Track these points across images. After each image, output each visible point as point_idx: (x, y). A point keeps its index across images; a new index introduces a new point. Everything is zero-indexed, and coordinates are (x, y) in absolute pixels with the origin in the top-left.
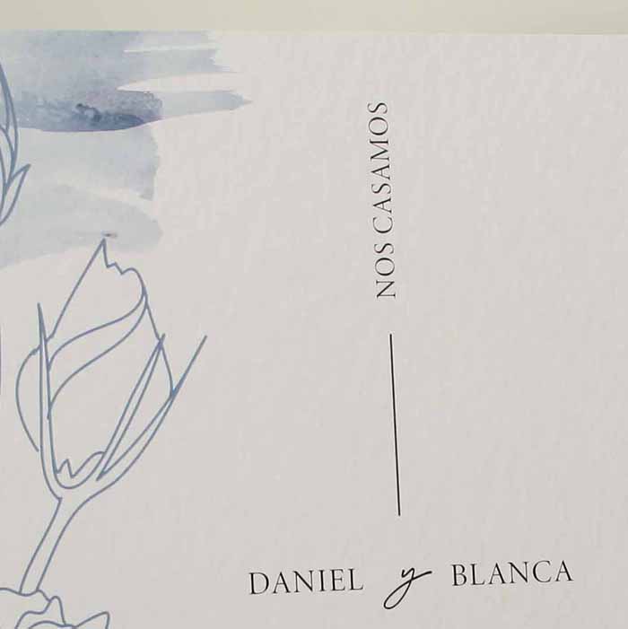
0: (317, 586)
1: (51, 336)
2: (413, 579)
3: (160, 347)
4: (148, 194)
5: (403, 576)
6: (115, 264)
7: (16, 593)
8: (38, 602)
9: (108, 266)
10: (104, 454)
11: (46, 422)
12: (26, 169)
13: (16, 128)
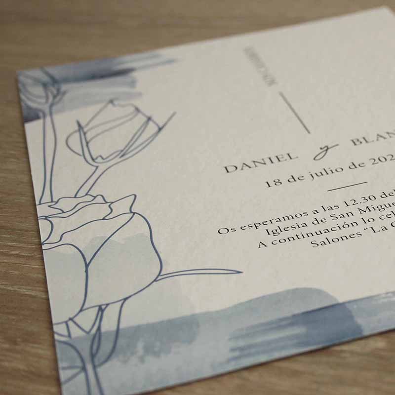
10: (122, 151)
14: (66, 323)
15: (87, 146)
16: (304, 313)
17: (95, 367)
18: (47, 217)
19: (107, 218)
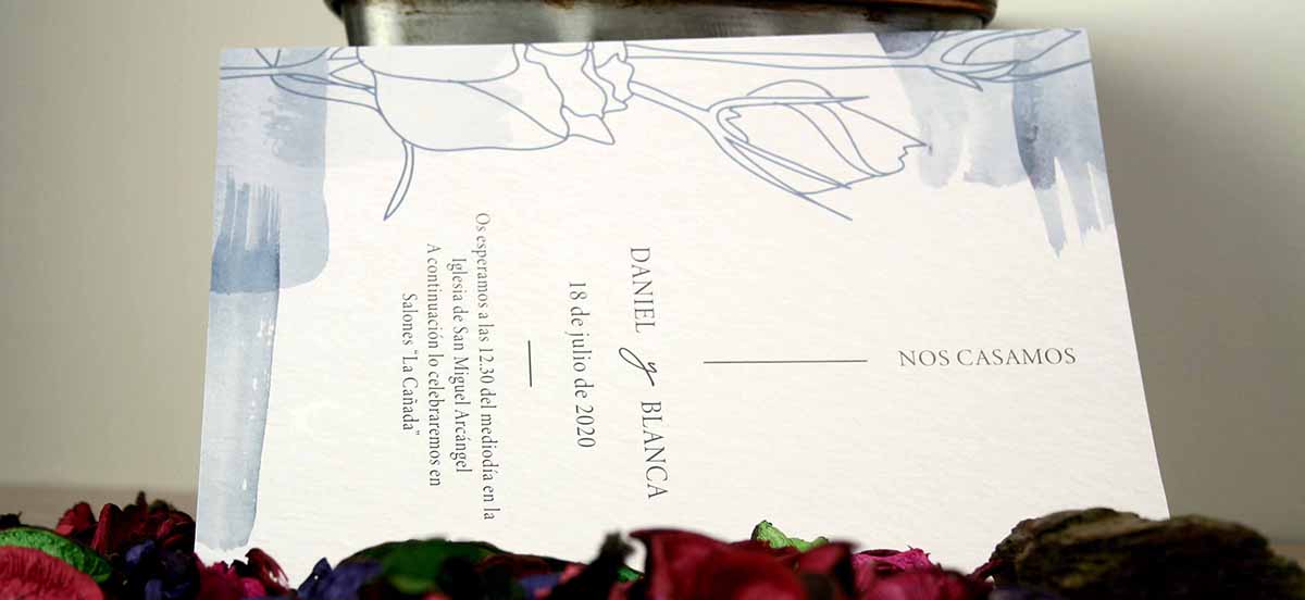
0: (639, 297)
1: (842, 106)
2: (647, 371)
3: (839, 185)
4: (968, 178)
5: (649, 363)
6: (906, 153)
7: (631, 77)
8: (622, 93)
10: (747, 143)
11: (770, 101)
12: (979, 88)
13: (1014, 81)
14: (358, 57)
15: (775, 104)
16: (278, 255)
17: (271, 76)
18: (591, 51)
19: (564, 110)
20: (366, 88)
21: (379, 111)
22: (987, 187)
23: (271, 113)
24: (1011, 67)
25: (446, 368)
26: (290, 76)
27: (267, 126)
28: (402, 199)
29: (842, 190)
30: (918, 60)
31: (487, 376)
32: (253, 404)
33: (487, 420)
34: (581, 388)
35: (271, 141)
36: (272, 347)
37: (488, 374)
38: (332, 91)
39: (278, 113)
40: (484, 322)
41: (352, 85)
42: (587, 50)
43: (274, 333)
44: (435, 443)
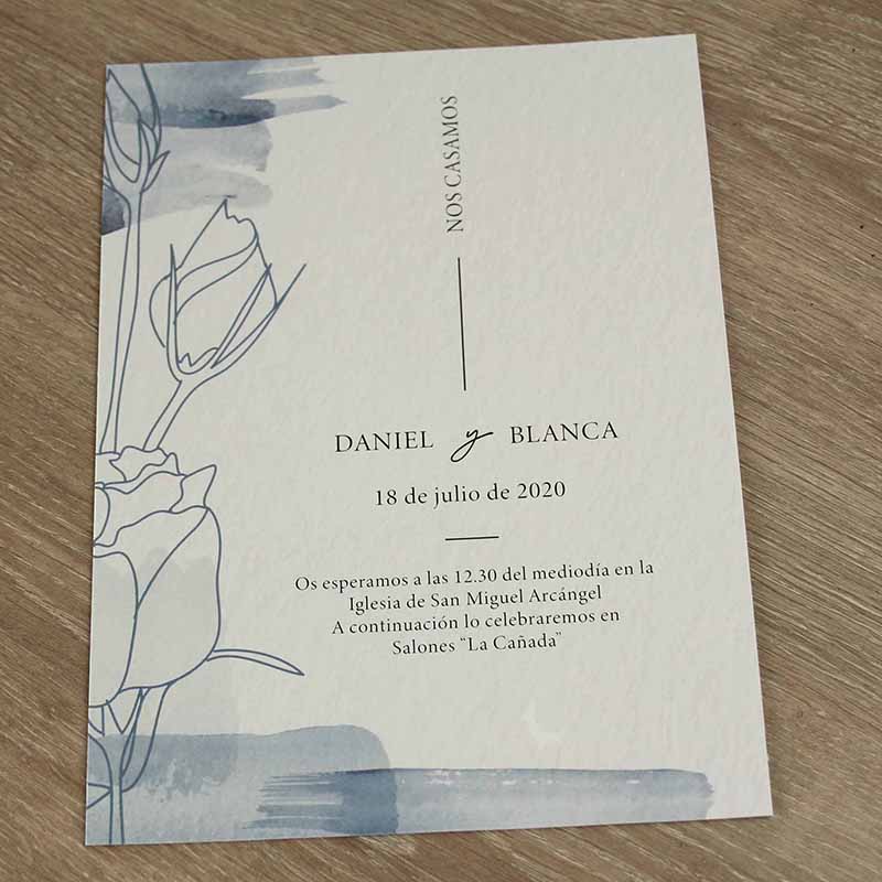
0: (393, 444)
1: (180, 267)
2: (476, 438)
3: (267, 273)
4: (262, 168)
5: (468, 436)
6: (234, 217)
7: (140, 450)
8: (158, 457)
9: (228, 218)
11: (172, 326)
12: (166, 154)
13: (160, 126)
15: (175, 323)
16: (348, 772)
17: (121, 792)
18: (104, 485)
19: (174, 510)
20: (141, 696)
21: (169, 684)
22: (271, 153)
23: (169, 790)
24: (144, 126)
25: (481, 612)
26: (122, 773)
27: (186, 794)
28: (278, 659)
29: (271, 270)
30: (134, 202)
31: (488, 576)
32: (534, 782)
33: (538, 574)
34: (497, 494)
35: (203, 788)
36: (462, 771)
37: (486, 574)
38: (144, 729)
39: (169, 784)
40: (424, 581)
41: (137, 710)
42: (102, 489)
43: (444, 770)
44: (568, 618)
